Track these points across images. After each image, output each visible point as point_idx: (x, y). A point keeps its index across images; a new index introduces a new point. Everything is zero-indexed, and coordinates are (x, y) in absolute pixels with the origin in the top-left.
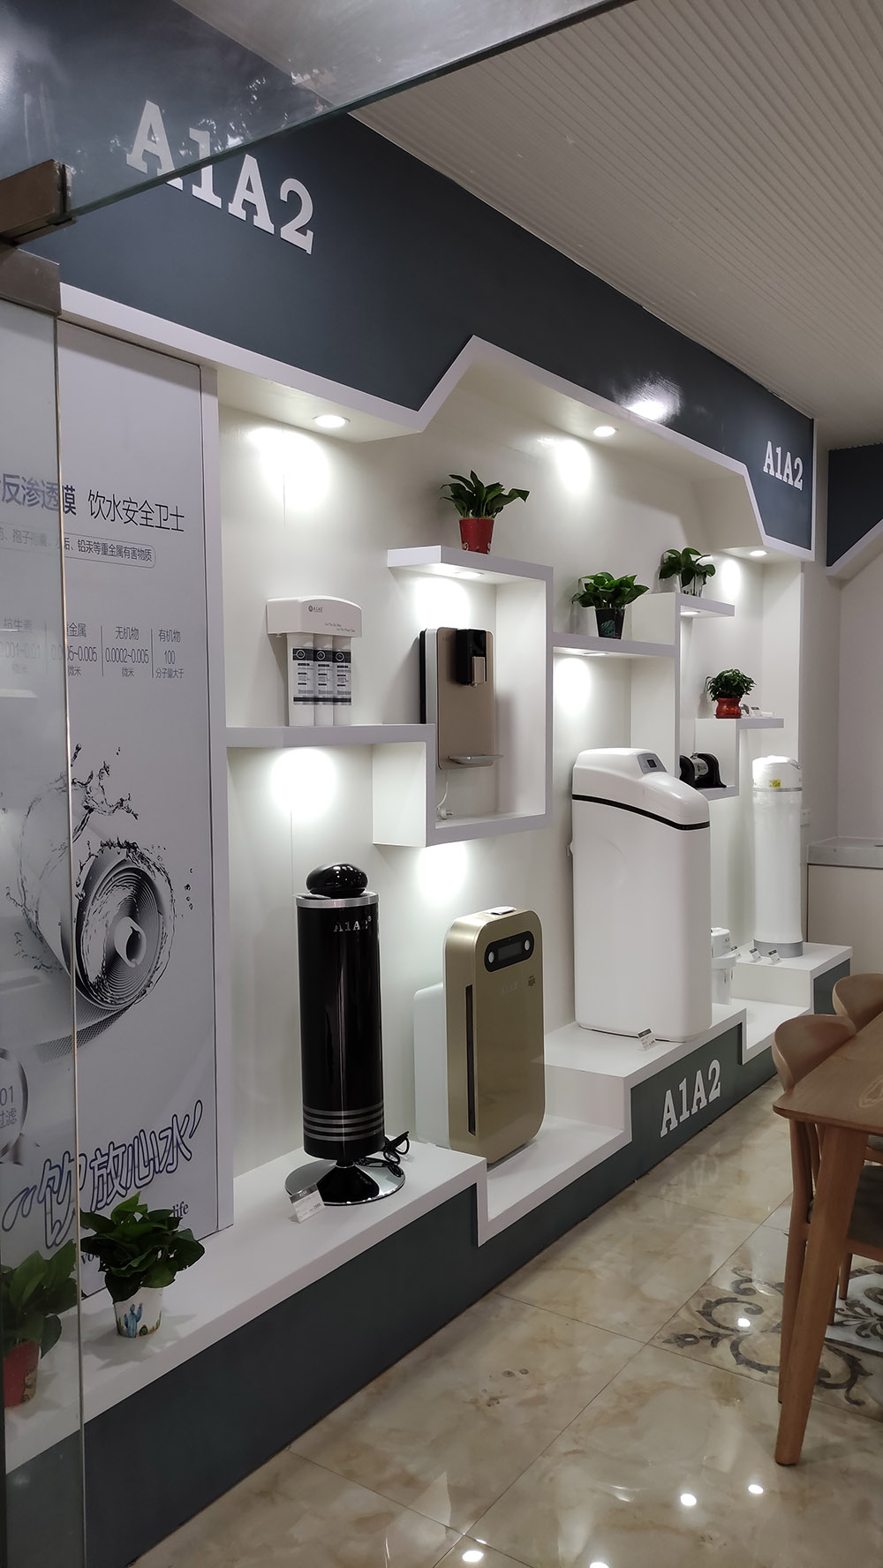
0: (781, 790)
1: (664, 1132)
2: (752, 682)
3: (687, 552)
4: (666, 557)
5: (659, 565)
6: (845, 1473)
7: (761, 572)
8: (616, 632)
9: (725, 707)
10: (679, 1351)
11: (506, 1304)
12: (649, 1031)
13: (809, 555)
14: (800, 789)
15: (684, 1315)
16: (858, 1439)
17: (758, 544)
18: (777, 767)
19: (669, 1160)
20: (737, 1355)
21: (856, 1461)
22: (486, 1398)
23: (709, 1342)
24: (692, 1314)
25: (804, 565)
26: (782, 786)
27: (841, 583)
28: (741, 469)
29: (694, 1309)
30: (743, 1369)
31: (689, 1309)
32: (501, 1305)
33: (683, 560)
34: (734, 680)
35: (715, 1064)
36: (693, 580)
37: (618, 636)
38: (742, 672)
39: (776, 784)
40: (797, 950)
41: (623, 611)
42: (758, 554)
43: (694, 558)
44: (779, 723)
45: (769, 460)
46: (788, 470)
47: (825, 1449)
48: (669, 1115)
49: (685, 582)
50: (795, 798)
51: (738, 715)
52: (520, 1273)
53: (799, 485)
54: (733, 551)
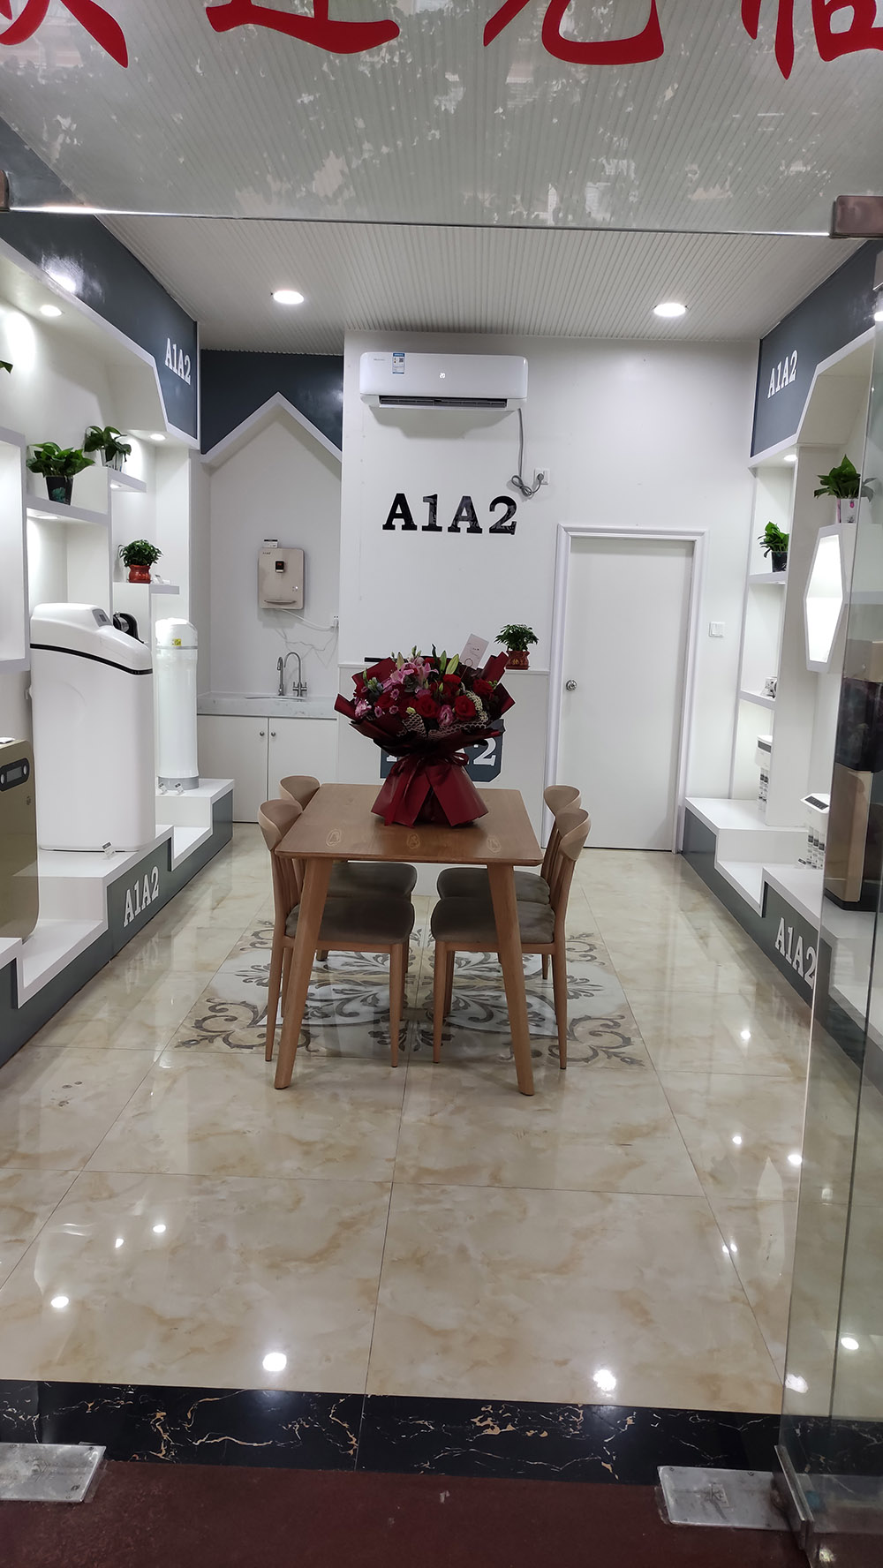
0: (181, 648)
1: (126, 924)
2: (159, 552)
3: (108, 430)
4: (89, 433)
5: (84, 439)
6: (319, 1084)
7: (155, 453)
8: (67, 498)
9: (137, 573)
10: (188, 1050)
11: (42, 1051)
12: (109, 844)
13: (196, 444)
14: (195, 648)
15: (183, 1030)
16: (321, 1067)
17: (162, 429)
18: (178, 628)
19: (130, 945)
20: (229, 1044)
21: (323, 1077)
22: (57, 1102)
23: (207, 1041)
24: (189, 1029)
25: (191, 451)
26: (182, 645)
27: (211, 470)
28: (150, 360)
29: (189, 1026)
30: (235, 1050)
31: (185, 1027)
32: (40, 1049)
33: (105, 437)
34: (146, 550)
35: (155, 870)
36: (114, 457)
37: (68, 502)
38: (150, 543)
39: (178, 642)
40: (194, 783)
41: (72, 480)
42: (157, 437)
43: (113, 435)
44: (176, 590)
45: (169, 356)
46: (181, 366)
47: (304, 1076)
48: (129, 910)
49: (109, 457)
50: (192, 655)
51: (148, 581)
52: (43, 1031)
53: (188, 380)
54: (135, 432)
